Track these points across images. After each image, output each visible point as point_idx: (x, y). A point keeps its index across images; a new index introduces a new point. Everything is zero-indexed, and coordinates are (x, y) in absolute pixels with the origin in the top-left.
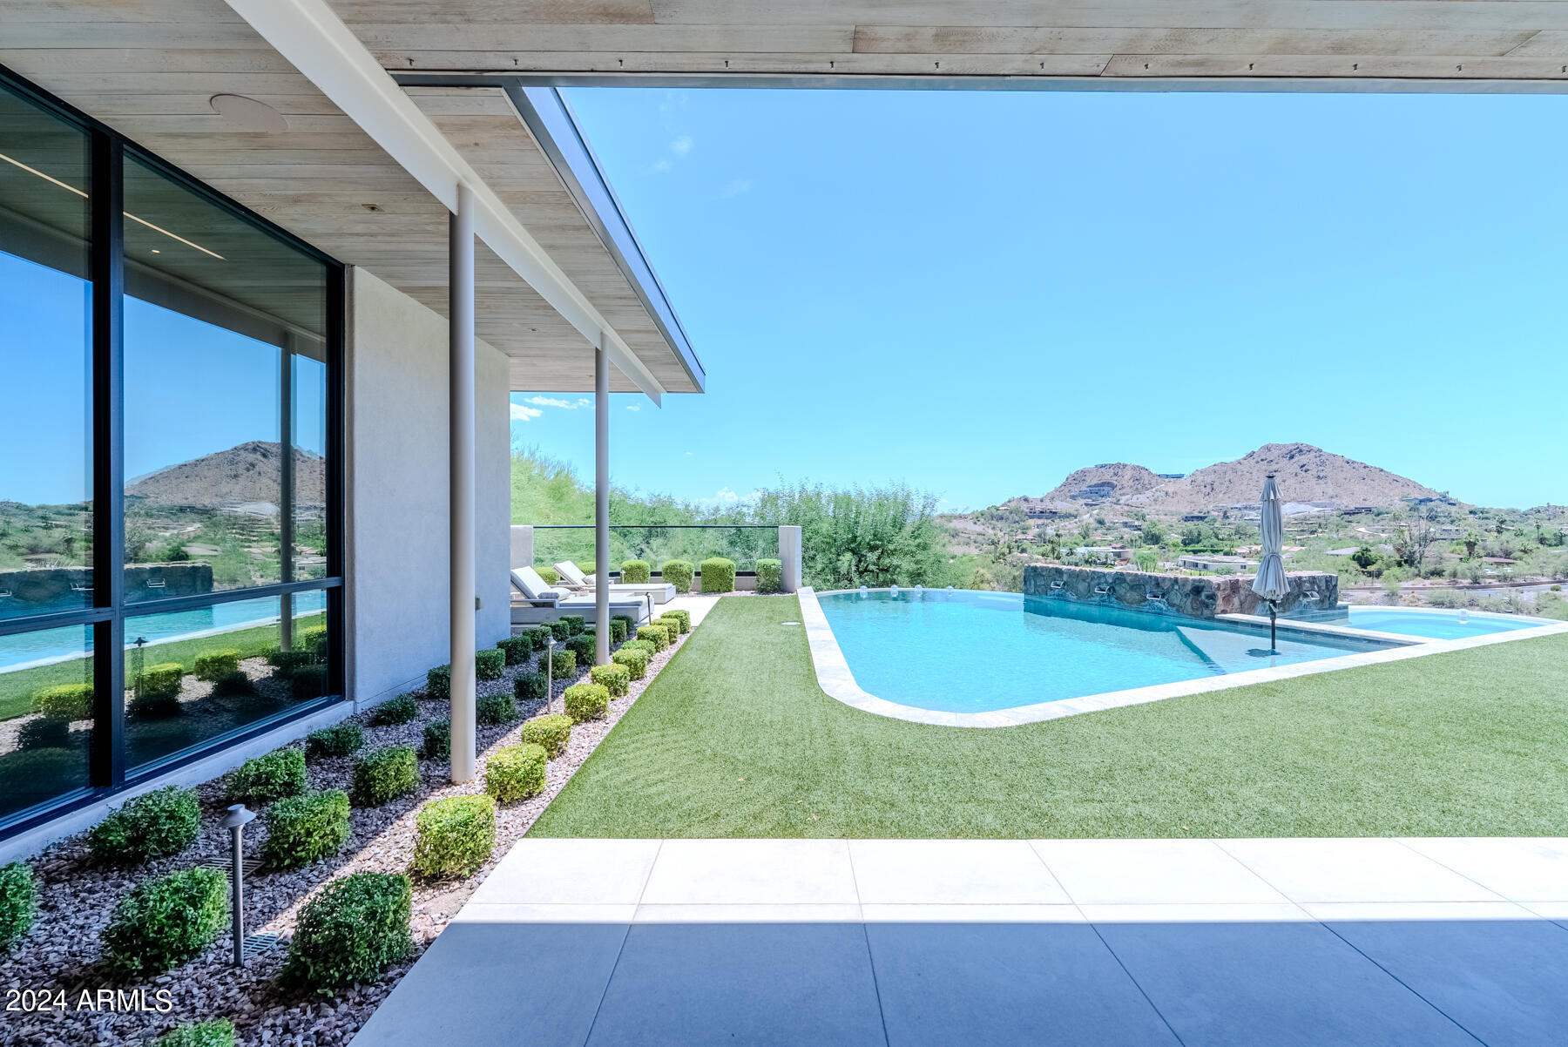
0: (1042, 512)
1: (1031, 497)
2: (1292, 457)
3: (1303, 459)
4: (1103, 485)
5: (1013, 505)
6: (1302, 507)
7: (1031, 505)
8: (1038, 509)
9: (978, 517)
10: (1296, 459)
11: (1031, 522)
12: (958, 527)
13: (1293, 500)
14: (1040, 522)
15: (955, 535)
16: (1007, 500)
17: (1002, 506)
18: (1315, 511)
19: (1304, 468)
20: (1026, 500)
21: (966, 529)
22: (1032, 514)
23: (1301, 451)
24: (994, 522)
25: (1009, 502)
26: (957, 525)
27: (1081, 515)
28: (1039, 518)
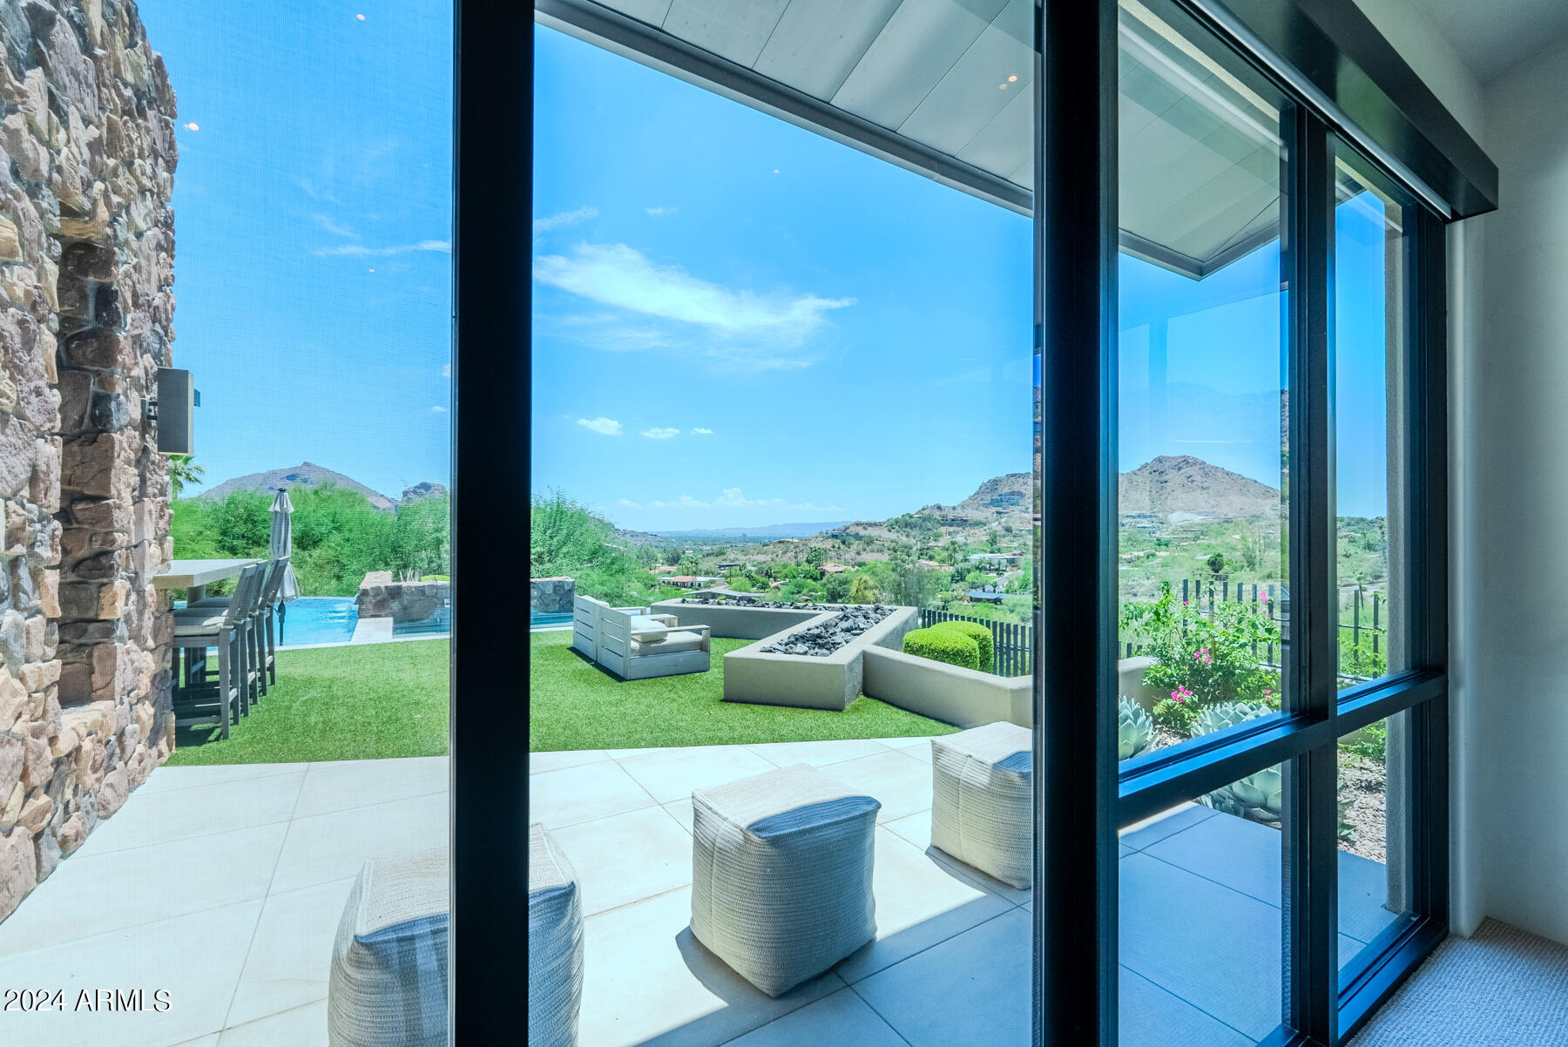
0: (953, 520)
1: (943, 504)
2: (1180, 469)
3: (1187, 470)
4: (1013, 493)
5: (926, 512)
6: (1188, 516)
7: (944, 513)
8: (950, 517)
9: (894, 525)
10: (1183, 471)
11: (943, 529)
12: (873, 535)
13: (1181, 508)
14: (951, 529)
15: (870, 542)
16: (921, 508)
17: (917, 514)
18: (1198, 519)
19: (1190, 480)
20: (939, 508)
21: (880, 537)
22: (945, 522)
23: (1188, 463)
24: (908, 530)
25: (923, 509)
26: (872, 532)
27: (990, 523)
28: (951, 525)
